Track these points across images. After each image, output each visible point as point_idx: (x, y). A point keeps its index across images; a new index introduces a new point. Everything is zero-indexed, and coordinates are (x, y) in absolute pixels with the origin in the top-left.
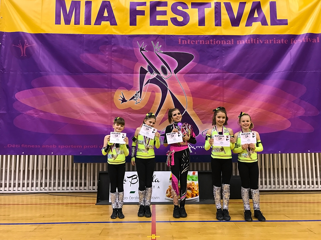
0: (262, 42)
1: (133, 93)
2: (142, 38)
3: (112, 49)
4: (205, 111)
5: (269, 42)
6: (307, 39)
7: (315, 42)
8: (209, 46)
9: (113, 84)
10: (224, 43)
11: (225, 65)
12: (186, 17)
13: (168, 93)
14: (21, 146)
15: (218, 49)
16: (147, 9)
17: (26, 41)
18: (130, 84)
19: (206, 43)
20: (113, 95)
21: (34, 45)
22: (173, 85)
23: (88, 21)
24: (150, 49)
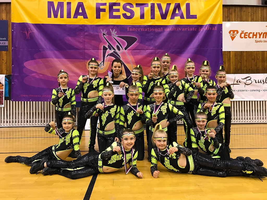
0: (180, 30)
2: (104, 27)
3: (85, 34)
5: (185, 30)
6: (209, 28)
7: (214, 30)
8: (147, 32)
9: (86, 57)
10: (157, 30)
11: (156, 45)
12: (132, 13)
14: (29, 96)
15: (153, 34)
16: (107, 8)
17: (29, 28)
18: (97, 57)
19: (145, 30)
20: (86, 64)
21: (35, 31)
22: (124, 57)
23: (69, 16)
24: (109, 34)
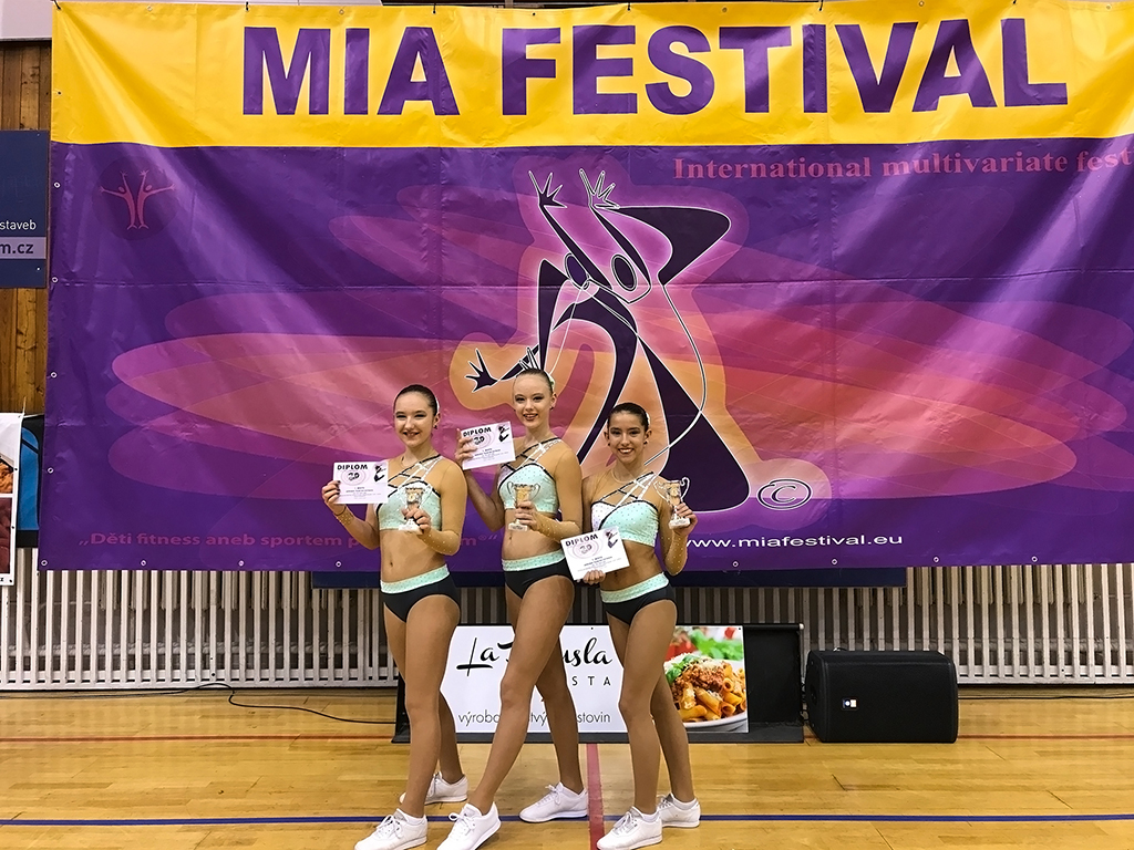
0: (971, 168)
1: (518, 354)
2: (547, 158)
3: (444, 200)
4: (769, 415)
5: (999, 166)
8: (784, 185)
9: (445, 323)
10: (837, 173)
11: (839, 252)
12: (703, 84)
13: (639, 351)
14: (134, 539)
15: (815, 195)
16: (562, 54)
17: (144, 173)
18: (506, 322)
19: (773, 175)
20: (445, 360)
21: (174, 188)
22: (655, 323)
23: (356, 103)
24: (576, 197)
